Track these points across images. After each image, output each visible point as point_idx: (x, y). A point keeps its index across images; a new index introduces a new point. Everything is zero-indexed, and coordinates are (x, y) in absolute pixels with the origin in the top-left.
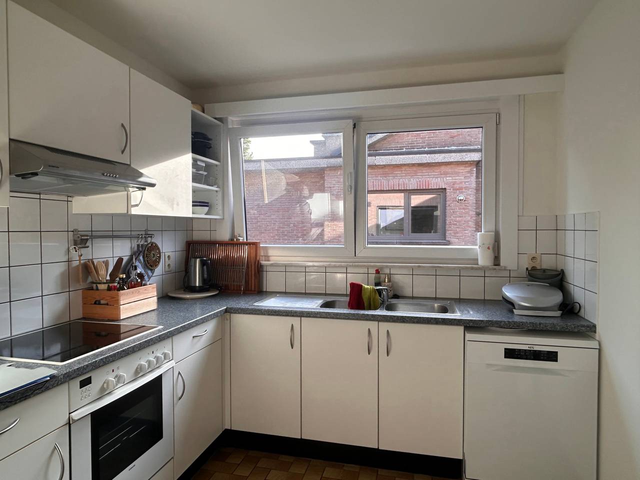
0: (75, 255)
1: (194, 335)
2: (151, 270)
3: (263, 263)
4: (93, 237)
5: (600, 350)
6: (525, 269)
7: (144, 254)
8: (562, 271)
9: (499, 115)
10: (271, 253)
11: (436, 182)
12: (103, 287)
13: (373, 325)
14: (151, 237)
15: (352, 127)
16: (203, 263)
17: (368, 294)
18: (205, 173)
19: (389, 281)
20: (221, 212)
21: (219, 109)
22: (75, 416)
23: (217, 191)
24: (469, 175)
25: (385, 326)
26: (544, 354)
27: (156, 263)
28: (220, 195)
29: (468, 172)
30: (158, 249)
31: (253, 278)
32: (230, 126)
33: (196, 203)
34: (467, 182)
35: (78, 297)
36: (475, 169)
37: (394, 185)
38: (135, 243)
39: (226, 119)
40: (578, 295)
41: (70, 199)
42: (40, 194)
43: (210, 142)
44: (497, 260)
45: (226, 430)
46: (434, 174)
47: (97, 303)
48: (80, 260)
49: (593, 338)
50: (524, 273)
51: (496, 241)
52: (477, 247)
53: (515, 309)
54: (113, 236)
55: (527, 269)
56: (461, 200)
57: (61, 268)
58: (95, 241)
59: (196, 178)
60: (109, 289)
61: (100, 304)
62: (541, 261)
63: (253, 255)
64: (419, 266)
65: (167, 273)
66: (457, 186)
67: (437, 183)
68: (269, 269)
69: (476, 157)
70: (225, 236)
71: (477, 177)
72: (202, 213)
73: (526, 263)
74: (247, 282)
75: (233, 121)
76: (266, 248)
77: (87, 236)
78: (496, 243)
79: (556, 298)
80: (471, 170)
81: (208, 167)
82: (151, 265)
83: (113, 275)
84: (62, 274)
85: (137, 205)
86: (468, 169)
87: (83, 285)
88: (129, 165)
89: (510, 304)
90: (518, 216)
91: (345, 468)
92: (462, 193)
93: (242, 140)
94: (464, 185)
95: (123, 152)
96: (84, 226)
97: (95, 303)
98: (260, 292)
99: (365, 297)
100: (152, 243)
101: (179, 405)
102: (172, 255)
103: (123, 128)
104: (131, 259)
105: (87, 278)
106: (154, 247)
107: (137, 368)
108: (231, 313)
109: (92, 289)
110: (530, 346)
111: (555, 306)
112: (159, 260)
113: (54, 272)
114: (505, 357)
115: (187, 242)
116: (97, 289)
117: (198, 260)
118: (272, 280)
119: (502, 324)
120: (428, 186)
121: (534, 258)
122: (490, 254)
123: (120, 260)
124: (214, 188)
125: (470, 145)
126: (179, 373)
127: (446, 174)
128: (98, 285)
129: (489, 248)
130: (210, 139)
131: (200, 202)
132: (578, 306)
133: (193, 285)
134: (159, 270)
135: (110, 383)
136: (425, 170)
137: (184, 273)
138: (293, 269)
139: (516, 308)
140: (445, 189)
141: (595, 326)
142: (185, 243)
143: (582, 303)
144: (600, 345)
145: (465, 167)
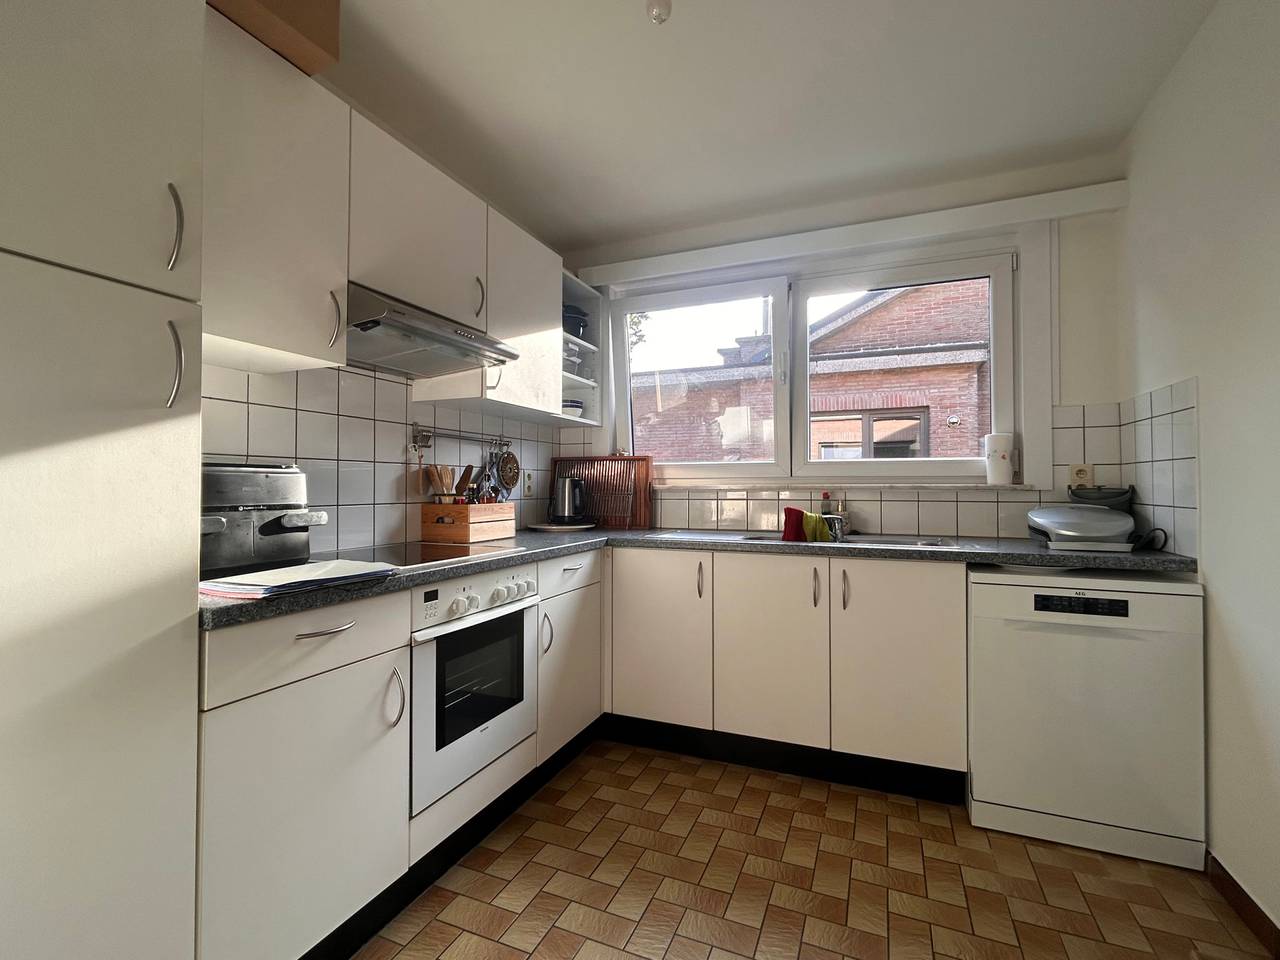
0: (414, 455)
1: (566, 567)
2: (507, 489)
3: (657, 486)
4: (437, 435)
5: (1205, 599)
6: (1066, 489)
7: (498, 465)
8: (1133, 489)
9: (1016, 256)
10: (668, 473)
11: (912, 396)
12: (447, 500)
13: (821, 563)
14: (507, 445)
15: (787, 288)
16: (575, 484)
17: (813, 524)
18: (579, 361)
19: (845, 509)
20: (598, 417)
21: (599, 274)
22: (419, 636)
23: (593, 388)
24: (966, 384)
25: (839, 564)
26: (1102, 604)
27: (514, 479)
28: (598, 392)
29: (965, 380)
30: (516, 462)
31: (643, 505)
32: (612, 298)
33: (569, 403)
34: (965, 395)
35: (416, 511)
36: (976, 376)
37: (846, 403)
38: (487, 451)
39: (607, 287)
40: (1161, 517)
41: (409, 382)
42: (375, 371)
43: (586, 318)
44: (1017, 476)
45: (605, 715)
46: (909, 384)
47: (440, 520)
48: (420, 464)
49: (1193, 581)
50: (1065, 495)
51: (1015, 448)
52: (985, 458)
53: (1050, 540)
54: (460, 437)
55: (1070, 487)
56: (953, 423)
57: (396, 471)
58: (440, 442)
59: (568, 366)
60: (456, 502)
61: (443, 522)
62: (1093, 475)
63: (643, 475)
64: (891, 488)
65: (528, 497)
66: (947, 402)
67: (914, 399)
68: (665, 496)
69: (977, 356)
70: (604, 450)
71: (980, 388)
72: (574, 416)
73: (1066, 479)
74: (634, 515)
75: (616, 290)
76: (660, 468)
77: (429, 432)
78: (1017, 452)
79: (1125, 524)
80: (970, 377)
81: (583, 354)
82: (507, 481)
83: (460, 488)
84: (398, 480)
85: (494, 388)
86: (965, 376)
87: (422, 498)
88: (486, 333)
89: (1041, 534)
90: (1053, 406)
91: (778, 778)
92: (954, 412)
93: (628, 316)
94: (958, 401)
95: (477, 315)
96: (425, 421)
97: (438, 522)
98: (652, 527)
99: (808, 529)
100: (509, 454)
101: (545, 659)
102: (534, 474)
103: (478, 284)
104: (483, 468)
105: (426, 490)
106: (510, 459)
107: (493, 594)
108: (613, 546)
109: (434, 503)
110: (1078, 591)
111: (1121, 536)
112: (518, 477)
113: (390, 474)
114: (1036, 609)
115: (552, 459)
116: (440, 502)
117: (568, 480)
118: (668, 510)
119: (1029, 560)
120: (901, 403)
121: (1080, 471)
122: (1006, 467)
123: (469, 469)
124: (590, 383)
125: (966, 339)
126: (546, 615)
127: (930, 384)
128: (442, 498)
129: (1003, 457)
130: (585, 315)
131: (571, 401)
132: (1163, 536)
133: (560, 514)
134: (517, 491)
135: (461, 604)
136: (894, 379)
137: (548, 501)
138: (698, 496)
139: (1052, 539)
140: (928, 407)
141: (1194, 562)
142: (550, 461)
143: (1169, 529)
144: (1205, 589)
145: (960, 373)
